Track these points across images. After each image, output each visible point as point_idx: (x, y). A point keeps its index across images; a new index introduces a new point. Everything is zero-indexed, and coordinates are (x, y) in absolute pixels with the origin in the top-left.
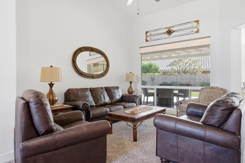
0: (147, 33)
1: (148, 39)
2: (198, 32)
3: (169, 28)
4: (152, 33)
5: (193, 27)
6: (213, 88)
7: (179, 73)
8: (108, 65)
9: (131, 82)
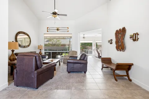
0: (48, 28)
1: (48, 31)
2: (68, 31)
3: (57, 28)
4: (50, 29)
5: (66, 30)
6: (73, 51)
7: (52, 45)
8: (30, 41)
9: (40, 50)
